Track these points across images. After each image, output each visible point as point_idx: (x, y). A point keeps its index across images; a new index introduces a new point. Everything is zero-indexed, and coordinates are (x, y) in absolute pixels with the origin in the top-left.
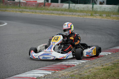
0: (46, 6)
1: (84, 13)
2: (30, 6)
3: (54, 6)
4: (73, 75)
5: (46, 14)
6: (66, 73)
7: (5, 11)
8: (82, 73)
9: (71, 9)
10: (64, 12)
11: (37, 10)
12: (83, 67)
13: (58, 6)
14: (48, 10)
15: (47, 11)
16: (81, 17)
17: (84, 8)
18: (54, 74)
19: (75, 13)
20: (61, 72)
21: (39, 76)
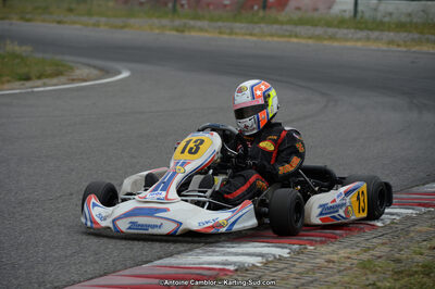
0: (270, 8)
1: (410, 32)
2: (211, 7)
3: (298, 9)
4: (369, 260)
5: (269, 39)
6: (343, 253)
7: (122, 27)
8: (404, 255)
9: (362, 17)
10: (336, 30)
11: (238, 25)
12: (408, 232)
13: (316, 9)
14: (276, 21)
15: (276, 26)
16: (399, 49)
17: (410, 15)
18: (301, 256)
19: (376, 34)
20: (323, 249)
21: (244, 264)
